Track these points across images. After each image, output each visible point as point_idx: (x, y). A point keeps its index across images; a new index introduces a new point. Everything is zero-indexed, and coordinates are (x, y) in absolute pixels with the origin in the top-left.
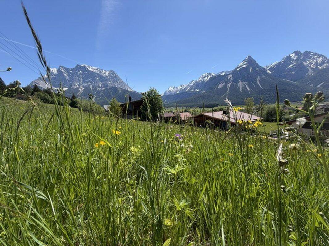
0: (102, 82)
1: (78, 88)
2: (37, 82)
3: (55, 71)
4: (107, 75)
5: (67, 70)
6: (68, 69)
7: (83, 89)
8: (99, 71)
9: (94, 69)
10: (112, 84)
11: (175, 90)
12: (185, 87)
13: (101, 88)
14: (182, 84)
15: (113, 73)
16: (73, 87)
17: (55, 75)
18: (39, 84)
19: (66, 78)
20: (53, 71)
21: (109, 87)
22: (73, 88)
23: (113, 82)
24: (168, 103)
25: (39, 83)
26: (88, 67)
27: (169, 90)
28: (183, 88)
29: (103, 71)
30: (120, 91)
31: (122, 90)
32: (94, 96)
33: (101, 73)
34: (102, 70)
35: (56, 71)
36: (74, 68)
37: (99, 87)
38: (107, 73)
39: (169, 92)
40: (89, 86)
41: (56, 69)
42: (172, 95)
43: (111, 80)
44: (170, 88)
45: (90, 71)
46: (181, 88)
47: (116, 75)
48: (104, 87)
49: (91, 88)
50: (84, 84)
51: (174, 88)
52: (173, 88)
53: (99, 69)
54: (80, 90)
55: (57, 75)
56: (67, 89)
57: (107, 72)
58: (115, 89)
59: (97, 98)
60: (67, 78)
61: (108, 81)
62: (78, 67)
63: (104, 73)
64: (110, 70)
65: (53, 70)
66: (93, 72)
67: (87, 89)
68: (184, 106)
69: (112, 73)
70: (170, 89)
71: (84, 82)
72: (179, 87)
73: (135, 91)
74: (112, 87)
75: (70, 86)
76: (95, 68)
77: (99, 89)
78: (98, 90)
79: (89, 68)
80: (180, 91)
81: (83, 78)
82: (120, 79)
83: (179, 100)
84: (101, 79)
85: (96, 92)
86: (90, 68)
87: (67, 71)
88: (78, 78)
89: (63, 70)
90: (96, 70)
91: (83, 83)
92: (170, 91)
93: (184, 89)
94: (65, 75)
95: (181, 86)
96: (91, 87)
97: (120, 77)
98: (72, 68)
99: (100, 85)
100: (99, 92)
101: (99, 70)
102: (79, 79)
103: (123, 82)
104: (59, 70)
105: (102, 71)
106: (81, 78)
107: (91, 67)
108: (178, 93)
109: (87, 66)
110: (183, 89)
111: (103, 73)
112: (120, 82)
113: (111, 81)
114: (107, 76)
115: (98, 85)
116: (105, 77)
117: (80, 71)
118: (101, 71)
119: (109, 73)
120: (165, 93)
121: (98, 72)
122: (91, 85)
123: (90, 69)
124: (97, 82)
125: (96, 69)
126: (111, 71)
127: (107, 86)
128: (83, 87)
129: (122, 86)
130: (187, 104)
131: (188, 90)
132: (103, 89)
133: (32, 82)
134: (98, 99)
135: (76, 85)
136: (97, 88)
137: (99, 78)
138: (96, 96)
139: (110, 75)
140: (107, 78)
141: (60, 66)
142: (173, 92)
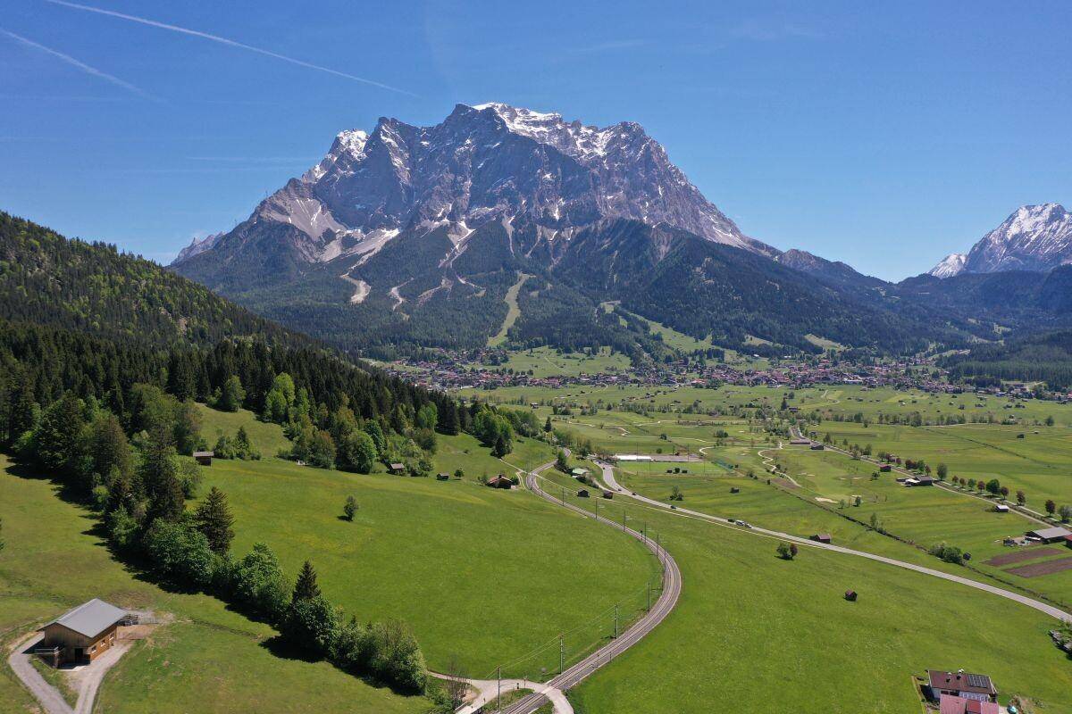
0: (565, 196)
1: (444, 230)
2: (280, 203)
3: (357, 143)
4: (600, 152)
5: (408, 134)
6: (416, 129)
7: (470, 231)
8: (559, 132)
9: (536, 124)
10: (618, 205)
11: (1064, 230)
13: (559, 225)
15: (636, 137)
16: (426, 223)
17: (356, 165)
18: (288, 215)
19: (399, 179)
20: (352, 147)
21: (600, 222)
22: (424, 229)
23: (627, 193)
24: (994, 338)
25: (287, 209)
26: (505, 117)
27: (1014, 230)
29: (583, 130)
30: (664, 249)
31: (678, 236)
32: (520, 274)
33: (567, 141)
34: (576, 125)
35: (362, 145)
36: (439, 125)
37: (548, 222)
38: (603, 138)
39: (1009, 245)
40: (500, 219)
41: (362, 134)
42: (1039, 276)
43: (616, 180)
44: (1023, 213)
45: (515, 136)
47: (648, 148)
48: (576, 222)
49: (510, 230)
50: (476, 210)
51: (1057, 214)
52: (1046, 214)
53: (561, 121)
54: (453, 238)
55: (364, 163)
56: (395, 233)
57: (601, 135)
58: (634, 236)
59: (528, 287)
60: (405, 178)
61: (603, 189)
62: (463, 119)
63: (585, 145)
64: (617, 123)
65: (349, 142)
66: (528, 143)
67: (487, 232)
69: (626, 141)
70: (1025, 223)
71: (476, 199)
73: (756, 244)
74: (620, 223)
75: (409, 226)
76: (541, 117)
77: (547, 231)
78: (544, 240)
79: (512, 119)
81: (478, 176)
82: (670, 175)
84: (565, 175)
85: (527, 256)
86: (517, 120)
87: (408, 142)
88: (451, 176)
89: (393, 137)
90: (544, 129)
91: (471, 205)
92: (1015, 237)
94: (398, 162)
96: (508, 223)
97: (674, 161)
98: (434, 124)
99: (557, 216)
100: (544, 253)
101: (559, 127)
102: (454, 182)
103: (687, 189)
104: (374, 141)
105: (577, 133)
106: (465, 180)
107: (524, 112)
109: (503, 110)
111: (579, 141)
112: (667, 189)
113: (617, 190)
114: (597, 161)
115: (546, 211)
116: (585, 169)
117: (468, 142)
118: (571, 131)
119: (613, 141)
120: (980, 252)
121: (554, 141)
122: (510, 215)
123: (515, 126)
124: (541, 200)
125: (546, 124)
126: (625, 127)
127: (595, 216)
128: (470, 224)
129: (677, 214)
132: (568, 234)
133: (264, 203)
134: (535, 294)
135: (440, 215)
136: (539, 228)
137: (554, 173)
138: (526, 277)
139: (619, 149)
140: (596, 171)
141: (383, 120)
142: (1047, 246)
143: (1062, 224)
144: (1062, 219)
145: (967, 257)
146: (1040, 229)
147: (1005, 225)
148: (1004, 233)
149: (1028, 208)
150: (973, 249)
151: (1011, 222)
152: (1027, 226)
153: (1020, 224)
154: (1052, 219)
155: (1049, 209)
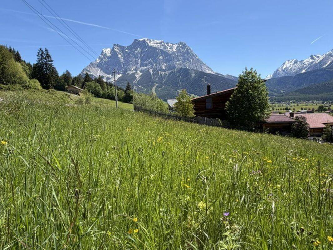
0: (166, 62)
1: (134, 74)
2: (88, 69)
4: (175, 50)
5: (122, 48)
6: (124, 47)
7: (141, 74)
9: (157, 43)
10: (180, 65)
11: (298, 66)
12: (321, 59)
13: (165, 71)
14: (312, 55)
15: (184, 46)
16: (129, 72)
17: (108, 58)
19: (120, 61)
20: (107, 53)
21: (176, 69)
22: (128, 74)
23: (183, 61)
24: (281, 93)
25: (90, 71)
26: (148, 42)
27: (285, 67)
28: (317, 61)
29: (169, 44)
30: (193, 75)
31: (197, 72)
32: (155, 84)
33: (165, 48)
34: (168, 43)
35: (110, 52)
36: (130, 45)
37: (162, 70)
38: (175, 47)
39: (284, 71)
40: (149, 70)
41: (109, 49)
42: (291, 77)
43: (179, 58)
44: (287, 62)
45: (151, 47)
46: (312, 62)
47: (187, 49)
48: (169, 69)
49: (152, 72)
50: (142, 68)
51: (296, 62)
52: (293, 62)
53: (163, 42)
54: (137, 76)
55: (110, 57)
56: (121, 75)
57: (174, 46)
58: (185, 72)
59: (158, 87)
60: (122, 60)
61: (176, 60)
62: (137, 43)
63: (170, 48)
64: (178, 42)
65: (106, 52)
66: (155, 48)
67: (146, 74)
68: (318, 99)
69: (181, 47)
70: (287, 65)
71: (142, 65)
72: (308, 61)
73: (217, 73)
74: (181, 69)
75: (124, 72)
76: (158, 41)
77: (162, 72)
78: (161, 74)
79: (150, 42)
80: (309, 68)
81: (142, 59)
82: (194, 56)
83: (304, 86)
84: (165, 57)
85: (157, 79)
86: (151, 43)
87: (122, 50)
88: (135, 59)
89: (118, 49)
90: (159, 45)
91: (141, 67)
93: (320, 63)
94: (120, 56)
95: (312, 57)
96: (151, 71)
97: (194, 52)
99: (164, 68)
100: (161, 78)
101: (163, 44)
102: (136, 61)
103: (198, 59)
104: (113, 50)
105: (168, 45)
106: (139, 60)
107: (153, 40)
108: (304, 71)
109: (147, 40)
110: (316, 64)
112: (193, 60)
113: (180, 60)
114: (174, 53)
115: (161, 67)
116: (171, 55)
117: (139, 49)
118: (166, 45)
119: (178, 47)
120: (275, 74)
121: (162, 48)
122: (151, 68)
123: (151, 44)
124: (159, 64)
125: (160, 43)
126: (181, 43)
127: (174, 67)
128: (141, 71)
129: (196, 66)
130: (325, 95)
131: (328, 65)
132: (167, 73)
133: (84, 69)
134: (160, 89)
135: (132, 70)
136: (159, 71)
137: (162, 56)
138: (157, 85)
139: (179, 49)
140: (174, 55)
141: (115, 45)
142: (293, 70)
143: (297, 64)
144: (297, 63)
145: (272, 75)
146: (292, 66)
147: (282, 66)
148: (282, 68)
149: (288, 61)
150: (274, 72)
151: (284, 65)
152: (288, 65)
153: (286, 65)
154: (294, 63)
155: (294, 61)
